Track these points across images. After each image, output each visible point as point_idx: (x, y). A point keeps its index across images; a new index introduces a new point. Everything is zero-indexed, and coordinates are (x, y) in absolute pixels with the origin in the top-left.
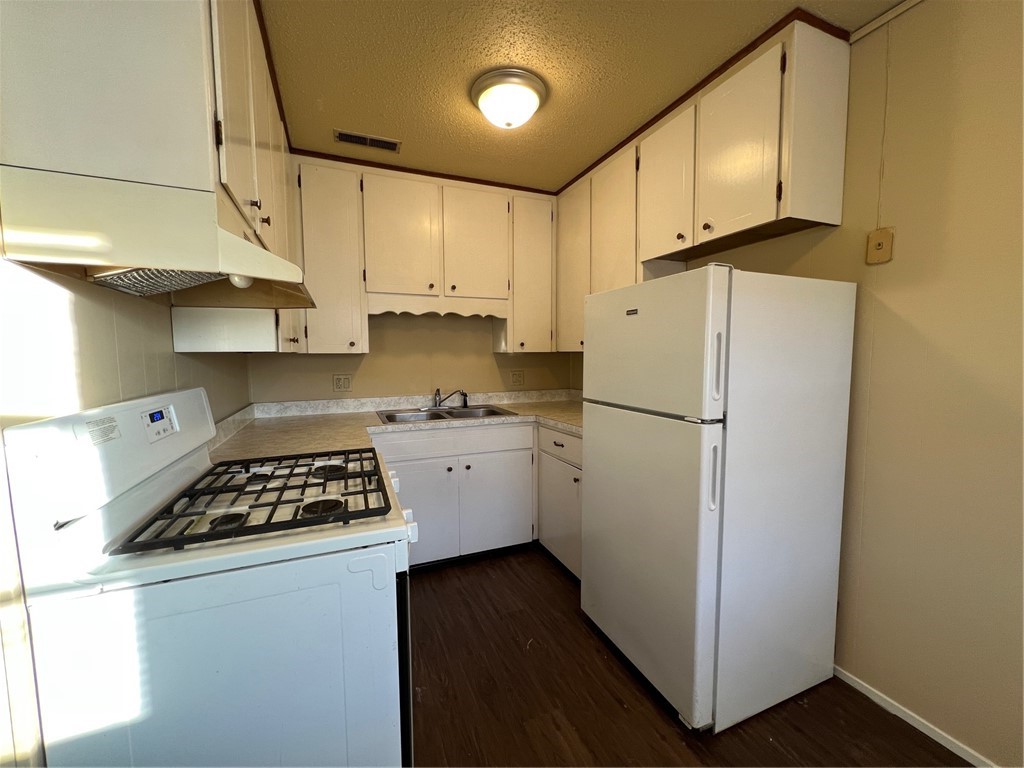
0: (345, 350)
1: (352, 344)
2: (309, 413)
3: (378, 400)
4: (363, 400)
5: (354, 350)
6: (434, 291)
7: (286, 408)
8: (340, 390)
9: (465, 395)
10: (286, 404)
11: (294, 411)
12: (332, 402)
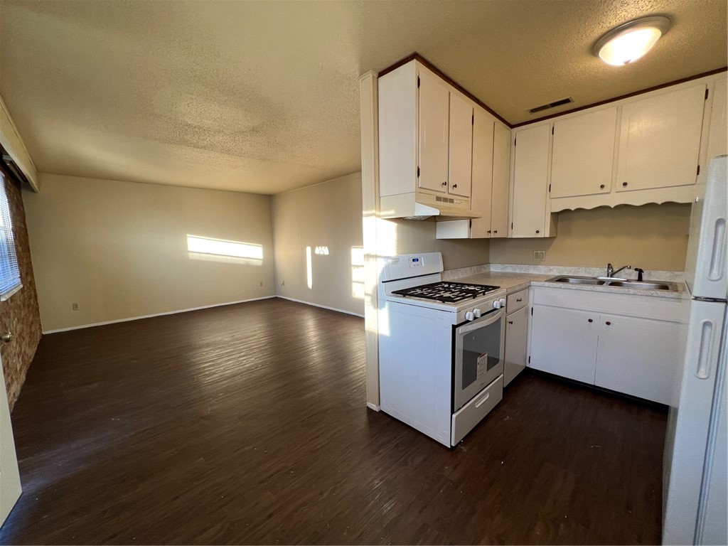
0: (533, 235)
1: (538, 232)
2: (518, 271)
3: (562, 268)
4: (551, 267)
5: (539, 236)
6: (605, 190)
7: (506, 267)
8: (538, 260)
9: (641, 272)
10: (506, 265)
11: (509, 269)
12: (531, 267)
